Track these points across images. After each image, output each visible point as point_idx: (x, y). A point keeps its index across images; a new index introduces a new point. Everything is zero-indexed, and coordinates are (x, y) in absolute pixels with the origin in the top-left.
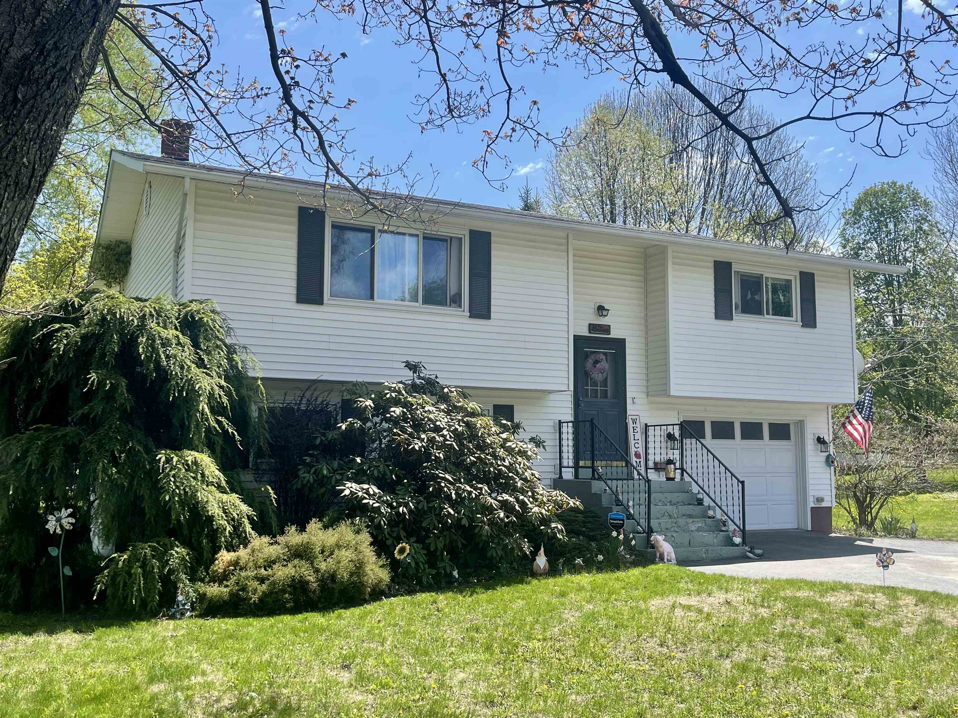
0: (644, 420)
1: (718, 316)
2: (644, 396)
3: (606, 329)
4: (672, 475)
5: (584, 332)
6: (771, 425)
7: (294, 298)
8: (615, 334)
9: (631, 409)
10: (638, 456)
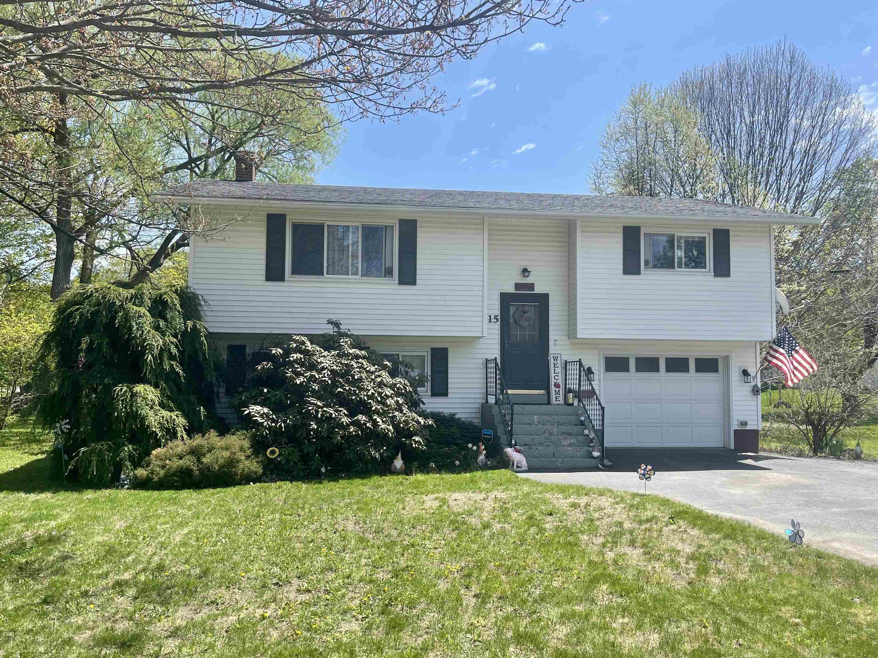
0: (564, 358)
1: (626, 272)
2: (565, 338)
3: (531, 286)
4: (571, 401)
5: (511, 289)
6: (697, 360)
7: (264, 278)
8: (538, 290)
9: (553, 349)
10: (557, 386)
